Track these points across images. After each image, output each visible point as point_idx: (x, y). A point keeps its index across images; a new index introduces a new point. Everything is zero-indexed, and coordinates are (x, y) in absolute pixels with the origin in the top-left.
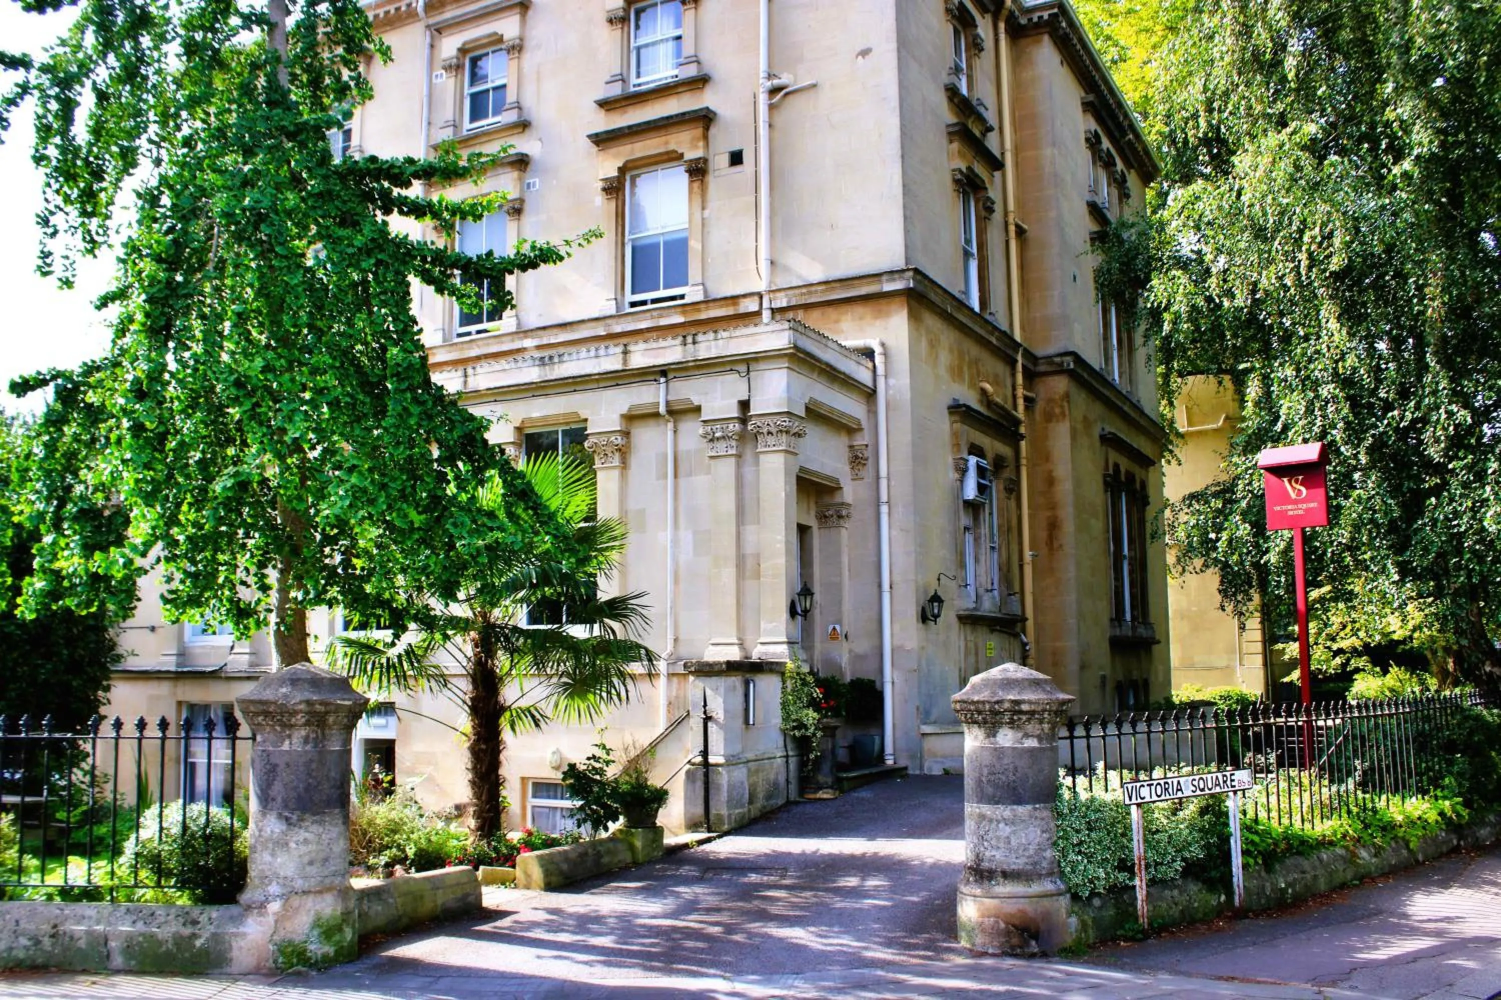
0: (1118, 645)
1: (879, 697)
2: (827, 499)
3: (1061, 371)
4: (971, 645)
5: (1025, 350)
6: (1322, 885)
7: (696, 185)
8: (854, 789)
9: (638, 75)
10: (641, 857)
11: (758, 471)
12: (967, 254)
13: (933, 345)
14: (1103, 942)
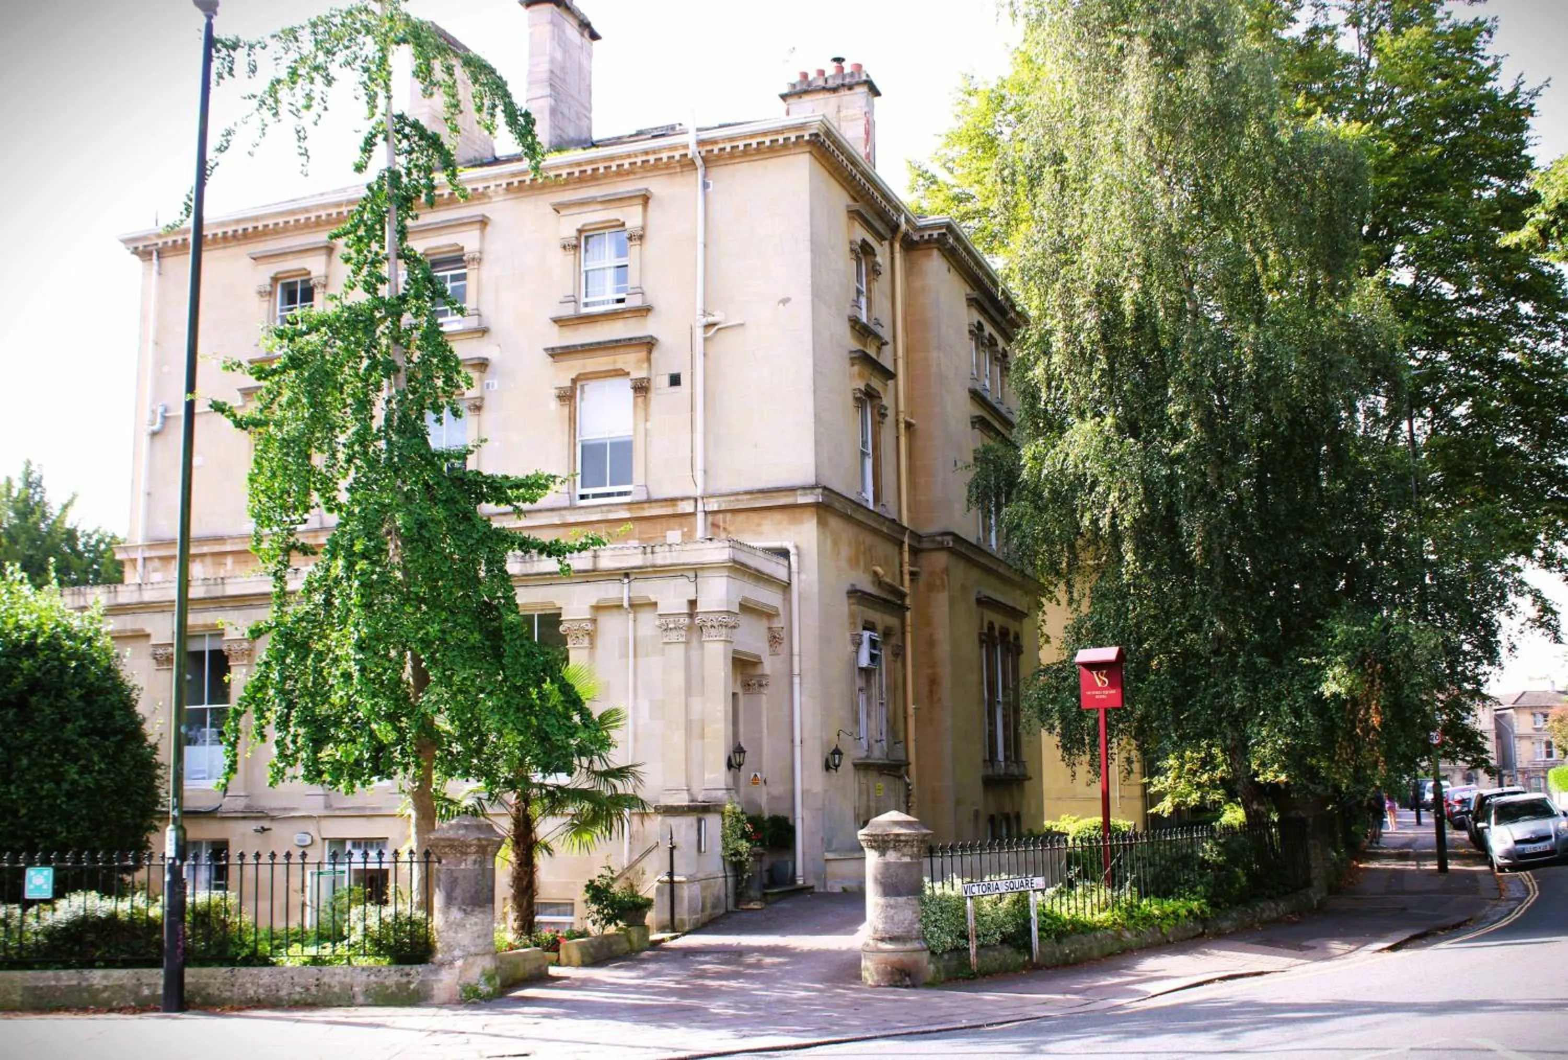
0: (990, 783)
1: (792, 830)
2: (751, 671)
3: (942, 548)
4: (864, 787)
5: (911, 532)
6: (1096, 953)
7: (640, 400)
8: (775, 902)
9: (586, 296)
10: (636, 947)
11: (703, 655)
12: (864, 454)
13: (835, 543)
14: (949, 980)
